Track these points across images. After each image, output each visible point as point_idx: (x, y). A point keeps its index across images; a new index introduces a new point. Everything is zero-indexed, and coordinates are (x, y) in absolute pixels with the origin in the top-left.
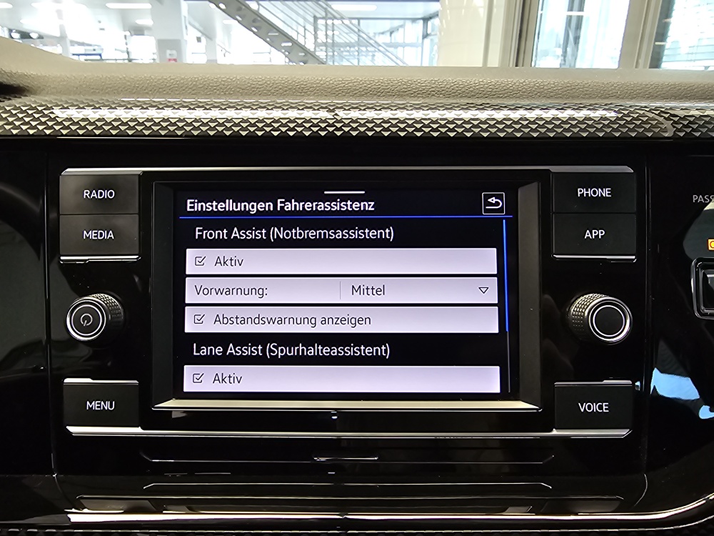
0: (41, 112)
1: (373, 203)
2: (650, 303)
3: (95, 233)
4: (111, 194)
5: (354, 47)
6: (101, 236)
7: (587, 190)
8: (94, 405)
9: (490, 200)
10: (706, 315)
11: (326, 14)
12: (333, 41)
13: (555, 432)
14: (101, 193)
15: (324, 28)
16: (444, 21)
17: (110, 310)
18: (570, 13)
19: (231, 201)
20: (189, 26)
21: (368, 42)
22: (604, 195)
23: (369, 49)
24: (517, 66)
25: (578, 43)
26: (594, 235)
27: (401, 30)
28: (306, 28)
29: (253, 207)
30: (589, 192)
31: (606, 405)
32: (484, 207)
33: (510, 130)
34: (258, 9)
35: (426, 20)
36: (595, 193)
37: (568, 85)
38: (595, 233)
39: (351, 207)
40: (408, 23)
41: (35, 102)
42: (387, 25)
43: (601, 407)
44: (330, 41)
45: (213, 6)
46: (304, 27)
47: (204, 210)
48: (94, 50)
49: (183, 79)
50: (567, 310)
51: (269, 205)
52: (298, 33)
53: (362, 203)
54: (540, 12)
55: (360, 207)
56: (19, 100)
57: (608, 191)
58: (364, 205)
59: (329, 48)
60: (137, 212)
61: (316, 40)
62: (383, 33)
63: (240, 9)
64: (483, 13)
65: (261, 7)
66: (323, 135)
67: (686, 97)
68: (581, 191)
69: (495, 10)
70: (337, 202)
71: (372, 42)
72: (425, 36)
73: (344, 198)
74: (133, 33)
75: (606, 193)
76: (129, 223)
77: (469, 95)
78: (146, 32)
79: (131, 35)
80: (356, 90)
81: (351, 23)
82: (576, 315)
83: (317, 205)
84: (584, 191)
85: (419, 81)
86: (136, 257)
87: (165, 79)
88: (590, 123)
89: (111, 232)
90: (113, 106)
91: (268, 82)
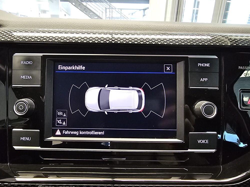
0: (6, 32)
2: (223, 104)
3: (25, 77)
4: (31, 63)
5: (119, 19)
6: (27, 78)
7: (201, 64)
8: (23, 139)
9: (167, 67)
10: (243, 109)
11: (110, 7)
13: (189, 150)
14: (27, 62)
15: (109, 12)
16: (150, 10)
17: (30, 104)
18: (194, 9)
20: (62, 10)
23: (124, 19)
24: (176, 21)
25: (197, 19)
27: (136, 13)
30: (202, 65)
31: (207, 141)
32: (165, 70)
33: (174, 42)
35: (144, 10)
36: (204, 65)
37: (195, 27)
38: (204, 79)
40: (138, 11)
41: (5, 29)
42: (131, 11)
43: (205, 141)
44: (111, 16)
45: (70, 3)
46: (102, 11)
47: (65, 69)
49: (58, 23)
52: (100, 14)
57: (209, 64)
60: (40, 69)
61: (106, 16)
62: (129, 14)
63: (80, 5)
65: (87, 4)
66: (108, 42)
67: (236, 32)
68: (199, 64)
71: (125, 17)
72: (144, 15)
74: (42, 12)
75: (208, 65)
76: (38, 73)
77: (160, 30)
78: (47, 12)
80: (119, 28)
81: (118, 10)
82: (197, 108)
84: (200, 64)
85: (142, 25)
86: (40, 85)
87: (52, 23)
88: (203, 40)
89: (31, 76)
90: (32, 31)
91: (89, 24)
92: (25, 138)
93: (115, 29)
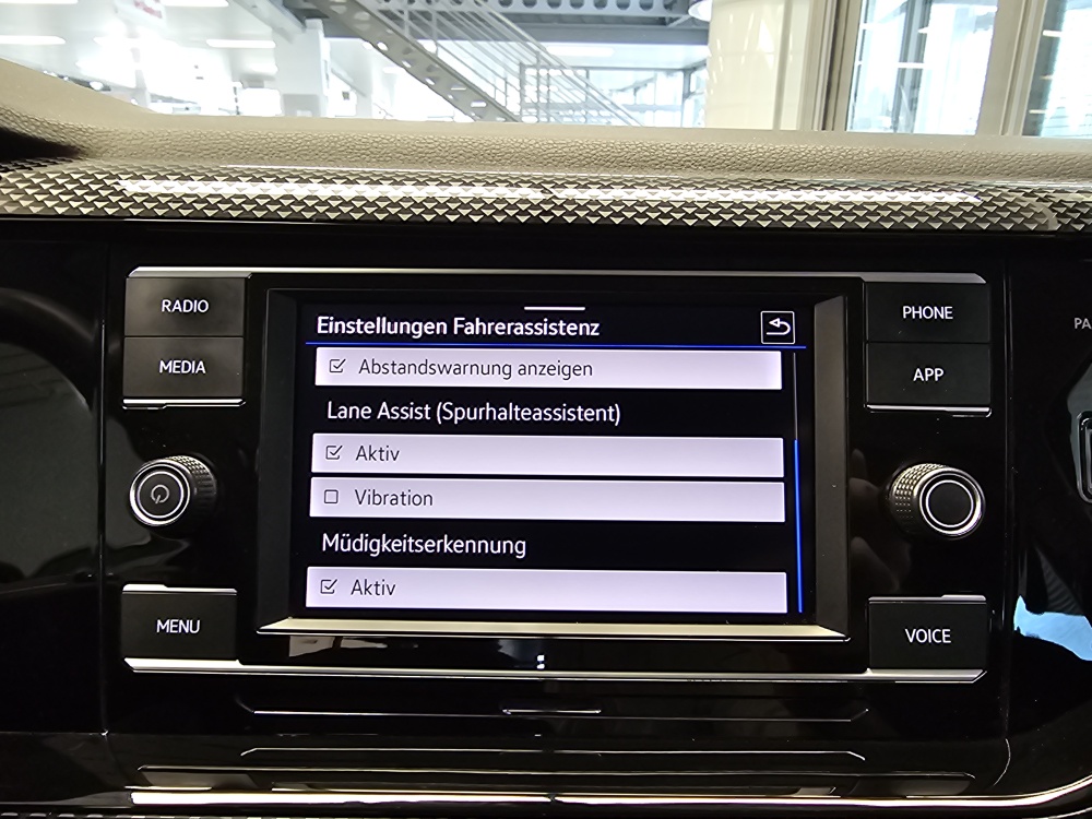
0: (101, 181)
1: (597, 325)
2: (1012, 478)
3: (177, 364)
4: (203, 306)
5: (580, 109)
6: (186, 369)
7: (917, 309)
8: (169, 626)
9: (772, 323)
11: (538, 61)
12: (548, 100)
13: (869, 674)
14: (188, 305)
15: (534, 81)
16: (714, 74)
17: (196, 479)
18: (903, 65)
19: (384, 319)
20: (331, 76)
21: (600, 102)
22: (942, 316)
23: (602, 113)
24: (823, 129)
25: (916, 109)
26: (927, 375)
27: (649, 85)
28: (509, 80)
29: (417, 328)
30: (920, 312)
31: (946, 633)
32: (765, 334)
33: (801, 218)
34: (437, 52)
35: (688, 71)
36: (928, 312)
37: (890, 154)
38: (929, 372)
39: (565, 331)
40: (661, 75)
41: (93, 168)
42: (630, 78)
43: (939, 636)
44: (543, 100)
45: (368, 46)
46: (505, 79)
47: (343, 332)
48: (187, 109)
49: (315, 138)
50: (888, 488)
51: (442, 326)
52: (496, 88)
53: (581, 326)
54: (857, 63)
55: (578, 331)
56: (70, 165)
57: (949, 310)
58: (584, 327)
59: (541, 111)
60: (241, 334)
61: (522, 100)
62: (623, 90)
63: (408, 51)
64: (773, 63)
65: (440, 49)
66: (523, 221)
67: (1065, 174)
68: (907, 310)
69: (790, 58)
70: (543, 322)
71: (606, 103)
72: (687, 95)
73: (554, 317)
74: (246, 84)
75: (944, 313)
76: (230, 351)
77: (742, 168)
78: (266, 83)
79: (244, 88)
80: (573, 157)
81: (576, 75)
82: (900, 495)
83: (513, 327)
84: (912, 310)
85: (667, 146)
86: (239, 401)
87: (290, 138)
88: (920, 208)
89: (201, 363)
90: (210, 175)
91: (443, 145)
92: (174, 623)
93: (555, 163)
